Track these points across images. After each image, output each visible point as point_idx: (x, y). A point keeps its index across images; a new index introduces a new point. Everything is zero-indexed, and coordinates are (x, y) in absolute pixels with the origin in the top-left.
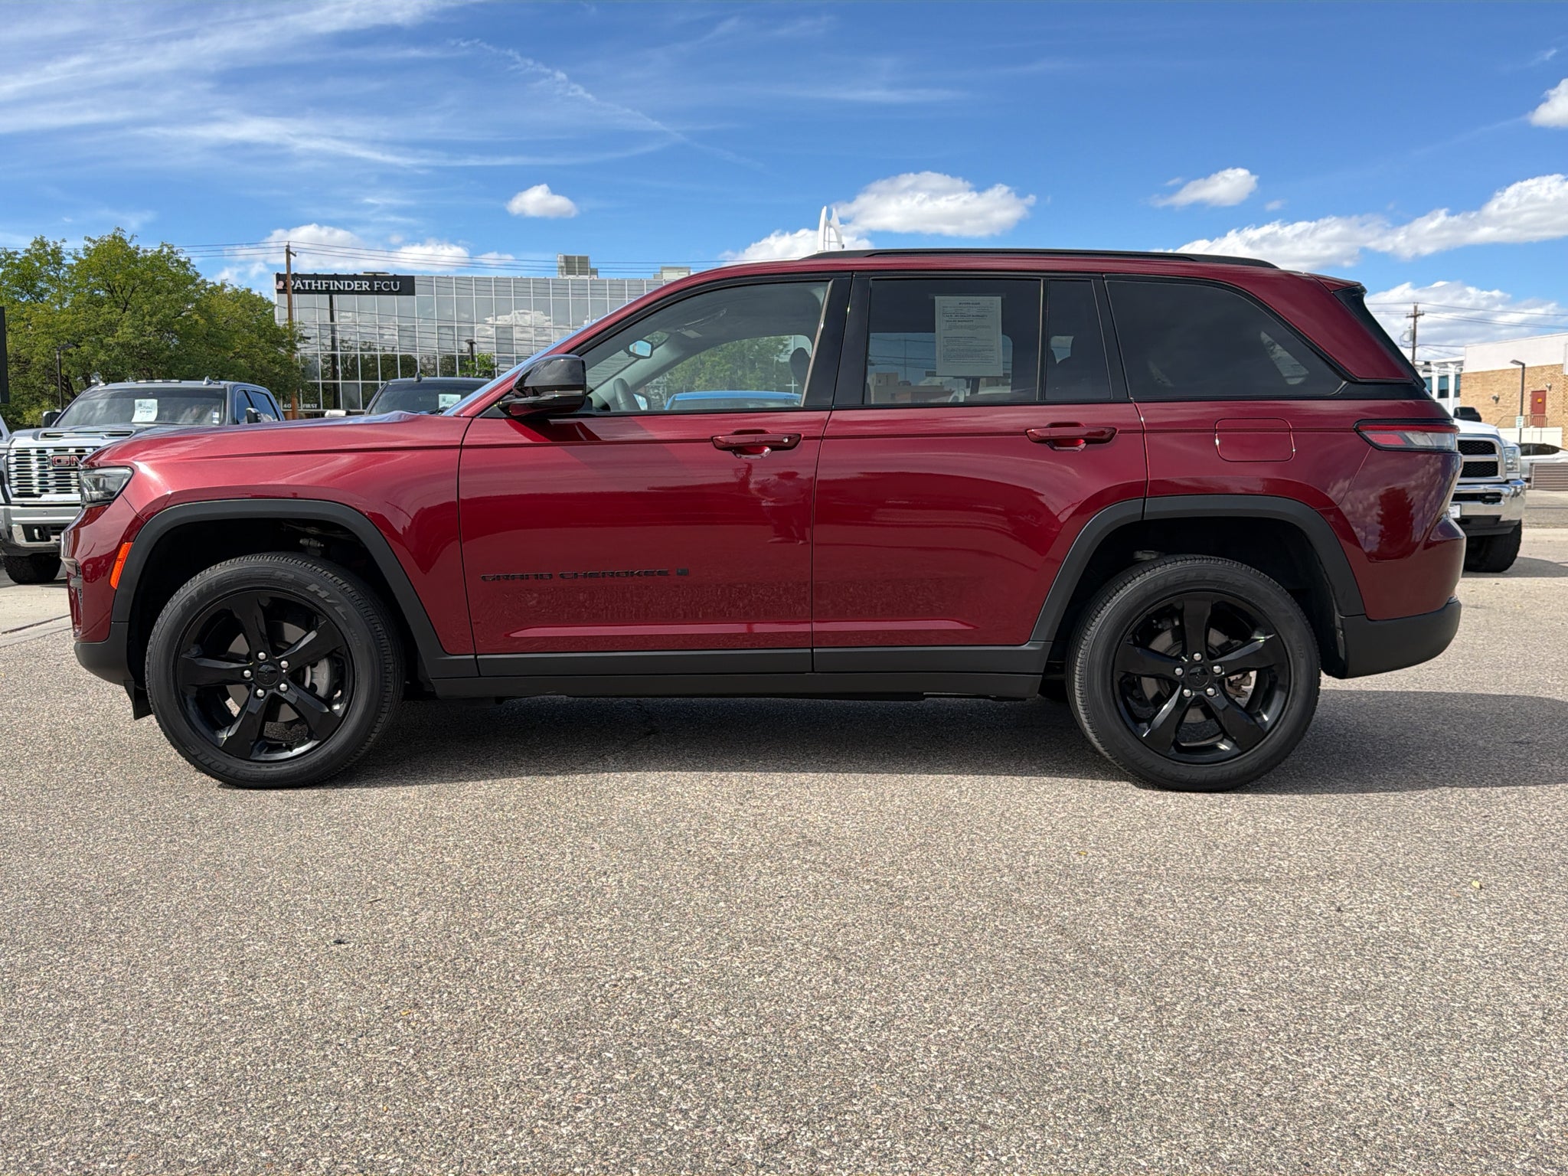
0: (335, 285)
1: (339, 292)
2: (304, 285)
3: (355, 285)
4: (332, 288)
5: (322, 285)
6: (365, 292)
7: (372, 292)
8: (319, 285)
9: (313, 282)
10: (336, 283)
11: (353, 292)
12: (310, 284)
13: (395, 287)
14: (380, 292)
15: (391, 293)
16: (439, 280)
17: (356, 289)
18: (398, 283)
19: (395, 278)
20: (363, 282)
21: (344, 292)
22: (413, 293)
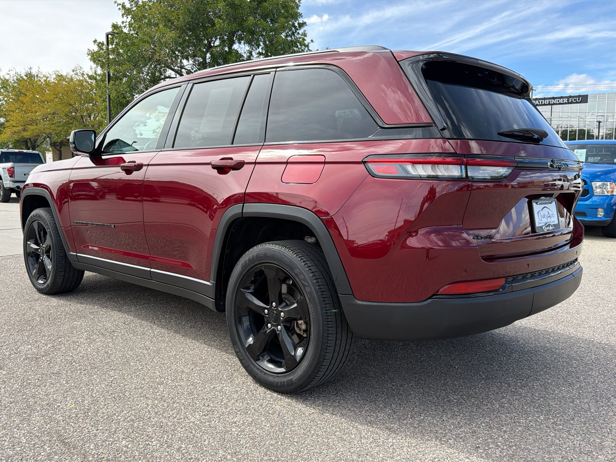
0: (553, 101)
1: (554, 104)
2: (539, 102)
3: (561, 101)
4: (551, 103)
5: (547, 102)
6: (566, 103)
7: (569, 103)
8: (546, 102)
9: (543, 101)
10: (553, 100)
11: (560, 104)
12: (542, 102)
13: (579, 100)
14: (572, 103)
15: (577, 103)
16: (599, 95)
17: (561, 102)
18: (580, 98)
19: (579, 96)
20: (565, 99)
21: (556, 104)
22: (587, 102)
